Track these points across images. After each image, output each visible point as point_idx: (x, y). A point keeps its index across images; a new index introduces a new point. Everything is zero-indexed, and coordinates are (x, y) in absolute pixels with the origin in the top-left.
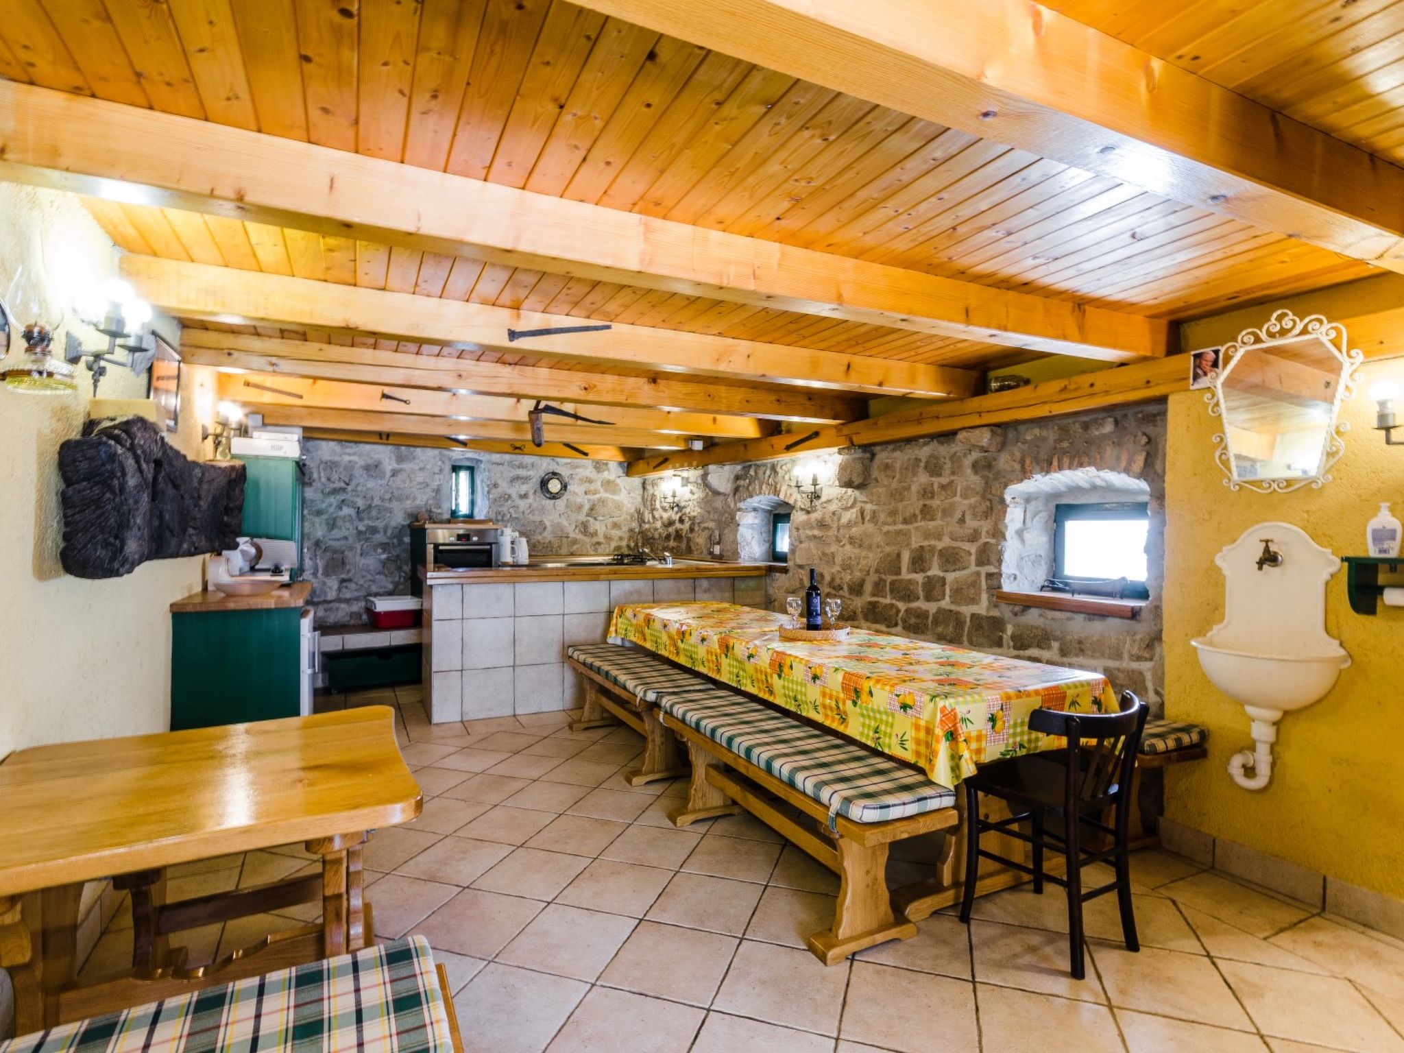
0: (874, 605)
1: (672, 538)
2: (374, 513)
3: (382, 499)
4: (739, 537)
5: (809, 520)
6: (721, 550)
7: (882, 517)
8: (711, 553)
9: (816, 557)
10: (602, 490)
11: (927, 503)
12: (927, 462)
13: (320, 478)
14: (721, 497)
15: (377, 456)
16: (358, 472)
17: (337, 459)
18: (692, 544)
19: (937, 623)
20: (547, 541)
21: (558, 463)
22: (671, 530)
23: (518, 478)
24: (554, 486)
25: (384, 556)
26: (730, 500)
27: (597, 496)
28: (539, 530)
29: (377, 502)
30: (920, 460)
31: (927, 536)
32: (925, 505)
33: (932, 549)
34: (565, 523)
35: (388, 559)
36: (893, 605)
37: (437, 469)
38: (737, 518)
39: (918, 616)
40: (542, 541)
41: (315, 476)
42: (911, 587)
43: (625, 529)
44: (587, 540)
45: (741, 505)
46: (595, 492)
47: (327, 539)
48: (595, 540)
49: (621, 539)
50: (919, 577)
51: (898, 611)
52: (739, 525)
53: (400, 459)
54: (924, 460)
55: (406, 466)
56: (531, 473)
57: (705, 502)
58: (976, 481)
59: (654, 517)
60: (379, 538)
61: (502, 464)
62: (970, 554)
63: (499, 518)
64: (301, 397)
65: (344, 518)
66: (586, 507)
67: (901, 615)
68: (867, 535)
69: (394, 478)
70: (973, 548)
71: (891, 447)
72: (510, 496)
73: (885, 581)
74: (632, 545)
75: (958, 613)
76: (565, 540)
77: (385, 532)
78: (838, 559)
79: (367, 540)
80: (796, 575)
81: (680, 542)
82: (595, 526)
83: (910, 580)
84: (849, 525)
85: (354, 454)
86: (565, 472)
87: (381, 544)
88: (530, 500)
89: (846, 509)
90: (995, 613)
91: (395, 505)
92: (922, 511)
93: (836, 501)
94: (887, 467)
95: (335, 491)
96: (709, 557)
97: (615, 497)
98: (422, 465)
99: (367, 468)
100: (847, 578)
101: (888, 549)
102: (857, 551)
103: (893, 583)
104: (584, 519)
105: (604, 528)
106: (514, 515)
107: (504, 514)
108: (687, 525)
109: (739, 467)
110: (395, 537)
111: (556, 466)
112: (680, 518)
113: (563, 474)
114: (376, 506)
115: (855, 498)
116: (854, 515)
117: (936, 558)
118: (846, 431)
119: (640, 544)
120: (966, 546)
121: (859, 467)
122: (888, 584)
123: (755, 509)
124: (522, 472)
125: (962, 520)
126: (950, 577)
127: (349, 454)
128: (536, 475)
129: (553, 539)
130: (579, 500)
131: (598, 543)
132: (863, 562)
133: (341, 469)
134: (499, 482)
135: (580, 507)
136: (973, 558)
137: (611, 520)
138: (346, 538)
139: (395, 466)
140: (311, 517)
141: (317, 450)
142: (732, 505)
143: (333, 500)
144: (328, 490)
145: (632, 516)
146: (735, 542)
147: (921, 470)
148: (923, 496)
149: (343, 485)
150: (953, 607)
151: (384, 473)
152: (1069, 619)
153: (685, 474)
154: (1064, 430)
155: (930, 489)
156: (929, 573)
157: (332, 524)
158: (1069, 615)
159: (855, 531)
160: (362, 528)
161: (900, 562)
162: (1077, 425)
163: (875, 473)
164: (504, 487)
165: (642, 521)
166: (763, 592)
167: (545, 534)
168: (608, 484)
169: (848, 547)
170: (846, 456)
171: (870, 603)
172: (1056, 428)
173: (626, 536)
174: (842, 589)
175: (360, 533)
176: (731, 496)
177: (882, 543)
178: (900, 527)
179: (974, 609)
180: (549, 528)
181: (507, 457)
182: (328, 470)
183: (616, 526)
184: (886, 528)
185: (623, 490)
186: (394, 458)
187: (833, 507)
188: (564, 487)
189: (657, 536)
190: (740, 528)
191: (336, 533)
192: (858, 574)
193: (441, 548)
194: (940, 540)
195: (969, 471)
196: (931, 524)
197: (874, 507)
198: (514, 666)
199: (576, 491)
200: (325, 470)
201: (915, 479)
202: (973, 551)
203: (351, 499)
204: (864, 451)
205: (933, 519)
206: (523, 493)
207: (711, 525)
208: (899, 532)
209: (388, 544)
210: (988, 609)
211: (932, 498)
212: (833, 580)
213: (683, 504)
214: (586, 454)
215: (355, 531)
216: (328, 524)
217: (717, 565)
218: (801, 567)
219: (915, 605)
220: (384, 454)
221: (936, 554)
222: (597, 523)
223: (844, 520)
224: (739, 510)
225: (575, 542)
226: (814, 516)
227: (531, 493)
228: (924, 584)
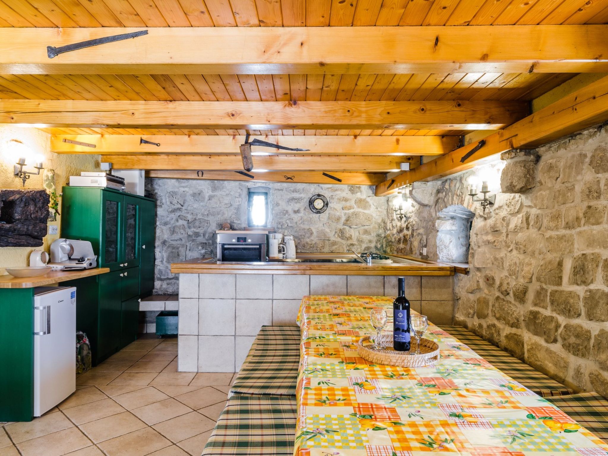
0: (535, 315)
1: (402, 241)
2: (197, 224)
3: (203, 215)
4: (438, 242)
5: (485, 225)
6: (427, 252)
7: (545, 222)
8: (421, 254)
9: (489, 261)
10: (355, 206)
11: (591, 204)
12: (593, 156)
13: (166, 202)
14: (428, 208)
15: (200, 188)
16: (189, 199)
17: (176, 190)
18: (412, 247)
19: (599, 349)
20: (314, 242)
21: (322, 189)
22: (401, 235)
23: (293, 199)
24: (319, 204)
25: (203, 251)
26: (432, 210)
27: (352, 211)
28: (307, 235)
29: (199, 216)
30: (585, 156)
31: (591, 243)
32: (589, 207)
33: (596, 259)
34: (327, 230)
35: (206, 253)
36: (552, 317)
37: (237, 195)
38: (436, 225)
39: (577, 336)
40: (310, 243)
41: (164, 201)
42: (572, 301)
43: (374, 234)
44: (344, 242)
45: (440, 214)
46: (350, 208)
47: (169, 240)
48: (350, 242)
49: (370, 241)
50: (580, 290)
51: (558, 326)
52: (438, 231)
53: (214, 189)
54: (589, 155)
55: (218, 193)
56: (302, 195)
57: (419, 213)
59: (393, 226)
60: (201, 239)
61: (282, 190)
63: (280, 226)
64: (95, 146)
65: (179, 227)
66: (343, 219)
67: (560, 330)
68: (530, 240)
69: (210, 201)
71: (555, 146)
72: (287, 212)
73: (546, 291)
74: (379, 246)
76: (327, 242)
77: (204, 235)
78: (506, 265)
79: (193, 241)
80: (475, 277)
81: (406, 245)
82: (349, 232)
83: (571, 292)
84: (516, 231)
85: (186, 187)
86: (327, 194)
87: (201, 243)
88: (301, 214)
89: (513, 214)
91: (210, 218)
92: (585, 213)
93: (506, 207)
94: (551, 167)
95: (174, 211)
96: (420, 257)
97: (366, 212)
98: (227, 192)
99: (194, 195)
100: (513, 283)
101: (549, 256)
102: (522, 257)
103: (553, 293)
104: (342, 227)
105: (357, 234)
106: (290, 225)
107: (283, 224)
108: (409, 233)
109: (439, 183)
110: (210, 239)
111: (321, 190)
112: (407, 225)
113: (326, 196)
114: (199, 219)
115: (521, 204)
116: (520, 221)
117: (600, 269)
118: (507, 134)
119: (384, 246)
121: (520, 171)
122: (549, 294)
123: (453, 218)
124: (296, 195)
127: (183, 187)
128: (306, 197)
129: (318, 242)
130: (338, 214)
131: (352, 245)
132: (526, 269)
133: (179, 197)
134: (280, 202)
135: (338, 219)
137: (363, 228)
138: (181, 239)
139: (211, 193)
140: (162, 227)
141: (165, 185)
142: (434, 215)
143: (174, 216)
144: (170, 210)
145: (379, 225)
146: (435, 246)
147: (586, 166)
148: (588, 196)
149: (180, 206)
151: (204, 198)
153: (403, 191)
155: (595, 187)
156: (592, 287)
157: (173, 231)
159: (521, 236)
160: (190, 233)
161: (561, 271)
163: (540, 176)
164: (283, 205)
165: (385, 229)
166: (451, 289)
167: (312, 238)
168: (361, 202)
169: (515, 252)
170: (509, 161)
171: (531, 312)
173: (375, 239)
174: (508, 294)
175: (189, 236)
176: (433, 207)
177: (545, 251)
178: (562, 232)
180: (315, 234)
181: (285, 185)
182: (171, 198)
183: (366, 232)
184: (548, 234)
185: (372, 206)
186: (210, 188)
187: (503, 213)
188: (326, 204)
189: (393, 240)
190: (439, 234)
191: (176, 237)
192: (522, 281)
193: (226, 246)
196: (596, 228)
197: (539, 212)
198: (235, 336)
199: (336, 207)
200: (169, 197)
201: (579, 177)
203: (184, 215)
204: (527, 154)
205: (598, 223)
206: (296, 209)
207: (421, 231)
208: (561, 238)
209: (206, 243)
211: (598, 197)
212: (501, 284)
213: (408, 215)
214: (339, 180)
215: (186, 235)
216: (170, 230)
217: (425, 265)
218: (479, 269)
219: (575, 322)
220: (204, 186)
221: (601, 265)
222: (352, 230)
223: (512, 226)
224: (439, 218)
225: (334, 243)
226: (490, 222)
227: (302, 210)
228: (585, 298)
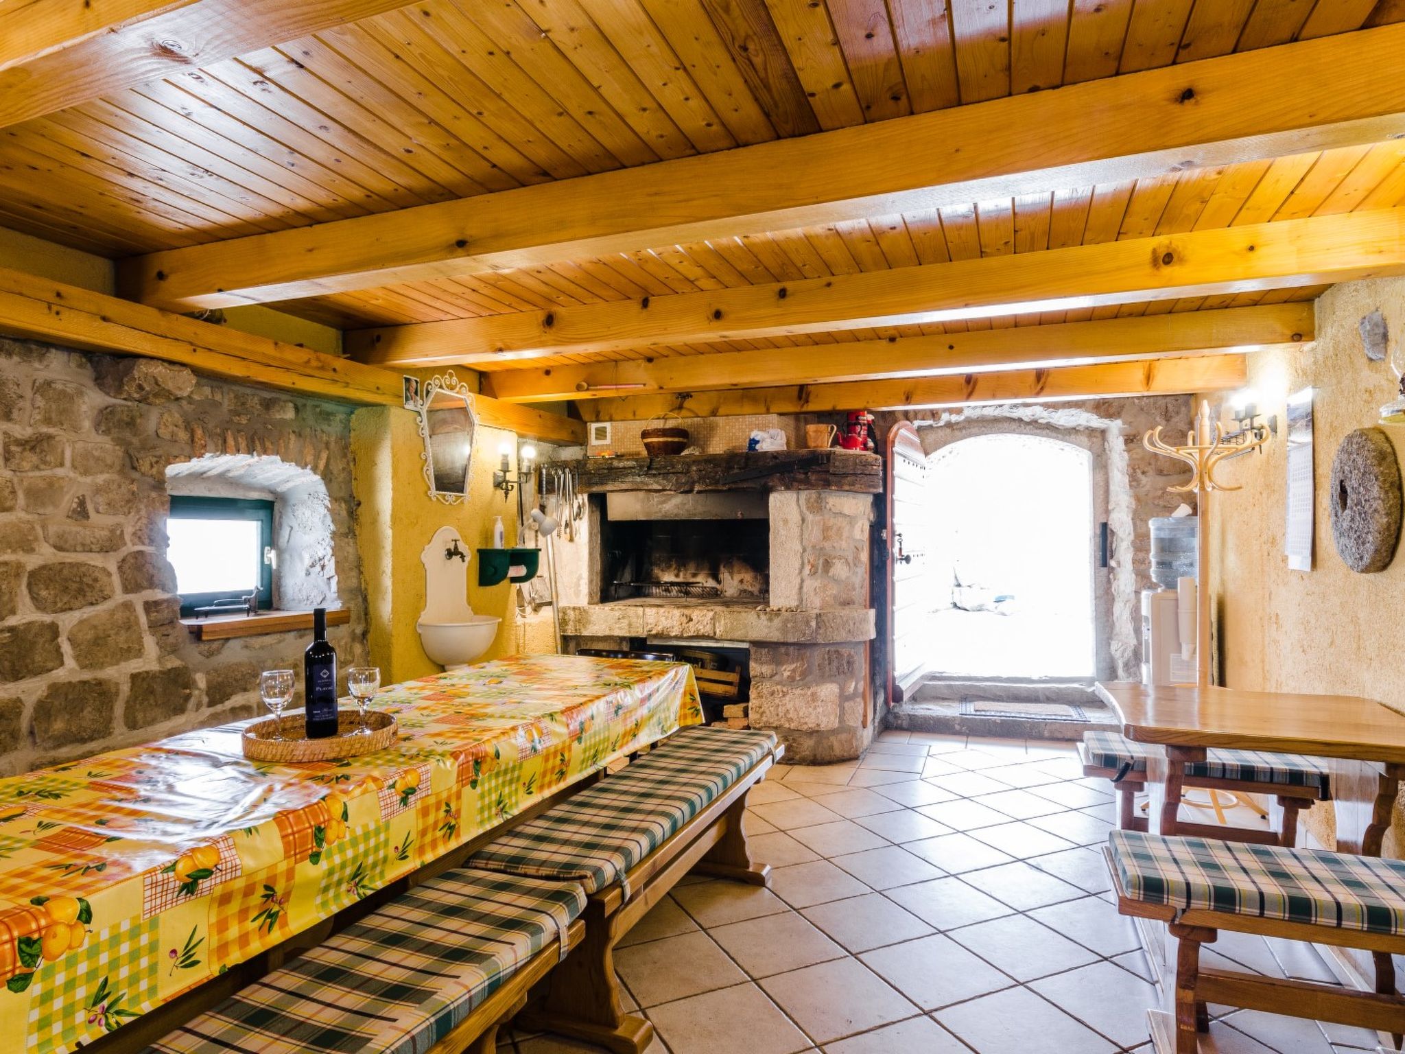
19: (44, 718)
33: (12, 569)
58: (104, 445)
62: (109, 574)
70: (111, 563)
75: (100, 683)
90: (173, 663)
117: (24, 587)
120: (96, 560)
125: (81, 512)
126: (67, 621)
136: (116, 580)
150: (87, 675)
152: (280, 642)
154: (241, 401)
156: (14, 619)
158: (277, 636)
162: (256, 400)
172: (232, 395)
179: (135, 666)
194: (31, 550)
195: (87, 424)
202: (113, 567)
210: (160, 659)
221: (24, 579)
